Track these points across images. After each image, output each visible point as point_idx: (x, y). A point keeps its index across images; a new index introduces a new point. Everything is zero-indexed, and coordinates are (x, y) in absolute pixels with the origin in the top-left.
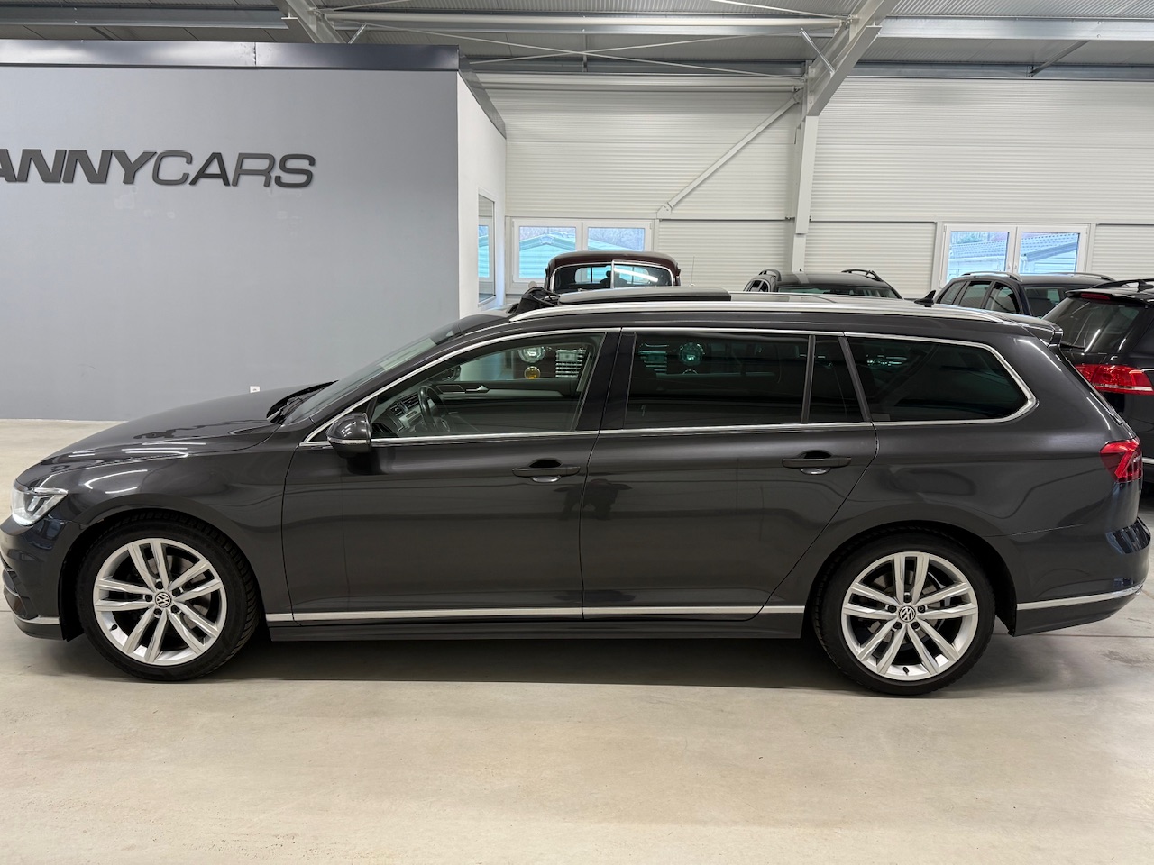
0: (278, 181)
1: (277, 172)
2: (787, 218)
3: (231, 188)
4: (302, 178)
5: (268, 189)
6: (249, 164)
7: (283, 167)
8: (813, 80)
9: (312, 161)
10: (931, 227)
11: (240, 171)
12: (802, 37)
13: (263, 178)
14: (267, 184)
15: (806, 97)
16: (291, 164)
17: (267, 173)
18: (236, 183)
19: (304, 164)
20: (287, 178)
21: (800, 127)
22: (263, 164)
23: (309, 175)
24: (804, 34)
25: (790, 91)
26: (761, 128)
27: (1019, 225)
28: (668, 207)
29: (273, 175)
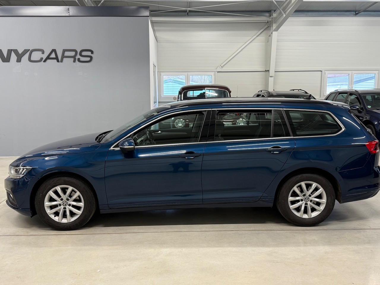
0: (79, 60)
1: (78, 56)
2: (266, 70)
3: (60, 63)
4: (88, 59)
5: (75, 63)
6: (67, 54)
7: (81, 55)
8: (275, 18)
9: (92, 52)
10: (320, 72)
11: (63, 56)
13: (73, 59)
14: (74, 61)
15: (272, 24)
16: (84, 53)
17: (74, 57)
18: (62, 61)
19: (89, 53)
20: (82, 59)
21: (270, 36)
22: (73, 54)
23: (91, 57)
25: (266, 22)
26: (255, 37)
27: (353, 71)
28: (221, 67)
29: (77, 58)
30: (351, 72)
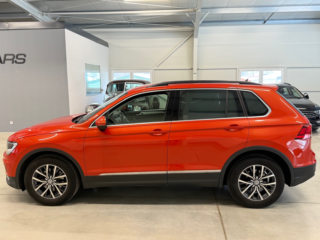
0: (16, 62)
1: (15, 59)
2: (191, 69)
3: (3, 64)
4: (22, 61)
5: (13, 64)
6: (8, 57)
7: (17, 58)
9: (25, 56)
10: (235, 70)
11: (5, 59)
12: (186, 15)
13: (11, 61)
14: (13, 63)
15: (194, 33)
16: (19, 57)
17: (13, 60)
18: (4, 63)
19: (22, 57)
20: (18, 61)
21: (193, 42)
22: (11, 57)
23: (24, 60)
24: (187, 14)
25: (191, 31)
26: (183, 42)
27: (262, 69)
28: (157, 66)
29: (14, 60)
30: (261, 69)
